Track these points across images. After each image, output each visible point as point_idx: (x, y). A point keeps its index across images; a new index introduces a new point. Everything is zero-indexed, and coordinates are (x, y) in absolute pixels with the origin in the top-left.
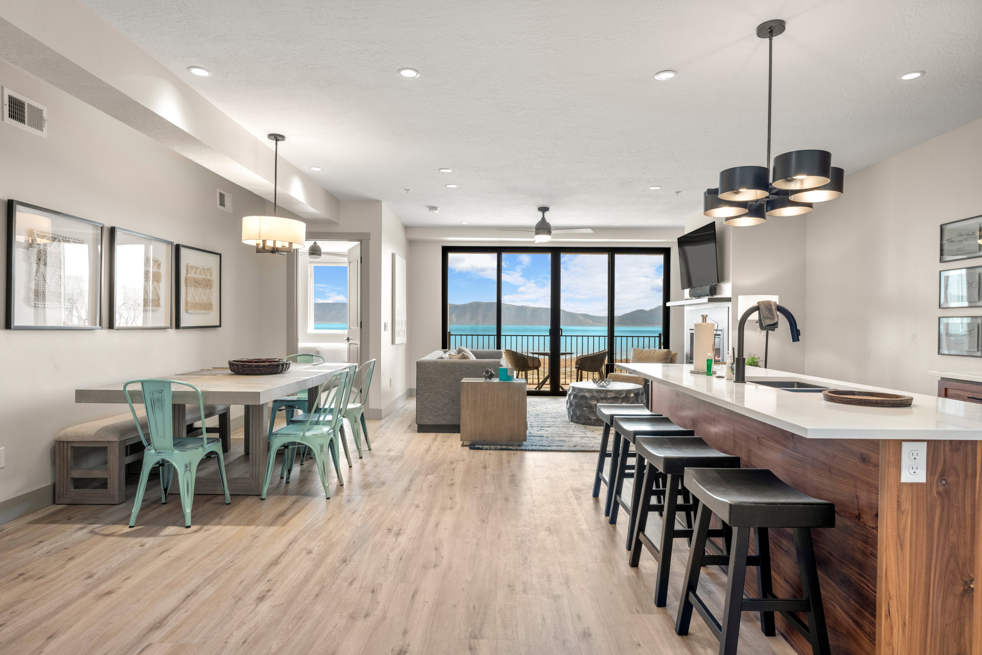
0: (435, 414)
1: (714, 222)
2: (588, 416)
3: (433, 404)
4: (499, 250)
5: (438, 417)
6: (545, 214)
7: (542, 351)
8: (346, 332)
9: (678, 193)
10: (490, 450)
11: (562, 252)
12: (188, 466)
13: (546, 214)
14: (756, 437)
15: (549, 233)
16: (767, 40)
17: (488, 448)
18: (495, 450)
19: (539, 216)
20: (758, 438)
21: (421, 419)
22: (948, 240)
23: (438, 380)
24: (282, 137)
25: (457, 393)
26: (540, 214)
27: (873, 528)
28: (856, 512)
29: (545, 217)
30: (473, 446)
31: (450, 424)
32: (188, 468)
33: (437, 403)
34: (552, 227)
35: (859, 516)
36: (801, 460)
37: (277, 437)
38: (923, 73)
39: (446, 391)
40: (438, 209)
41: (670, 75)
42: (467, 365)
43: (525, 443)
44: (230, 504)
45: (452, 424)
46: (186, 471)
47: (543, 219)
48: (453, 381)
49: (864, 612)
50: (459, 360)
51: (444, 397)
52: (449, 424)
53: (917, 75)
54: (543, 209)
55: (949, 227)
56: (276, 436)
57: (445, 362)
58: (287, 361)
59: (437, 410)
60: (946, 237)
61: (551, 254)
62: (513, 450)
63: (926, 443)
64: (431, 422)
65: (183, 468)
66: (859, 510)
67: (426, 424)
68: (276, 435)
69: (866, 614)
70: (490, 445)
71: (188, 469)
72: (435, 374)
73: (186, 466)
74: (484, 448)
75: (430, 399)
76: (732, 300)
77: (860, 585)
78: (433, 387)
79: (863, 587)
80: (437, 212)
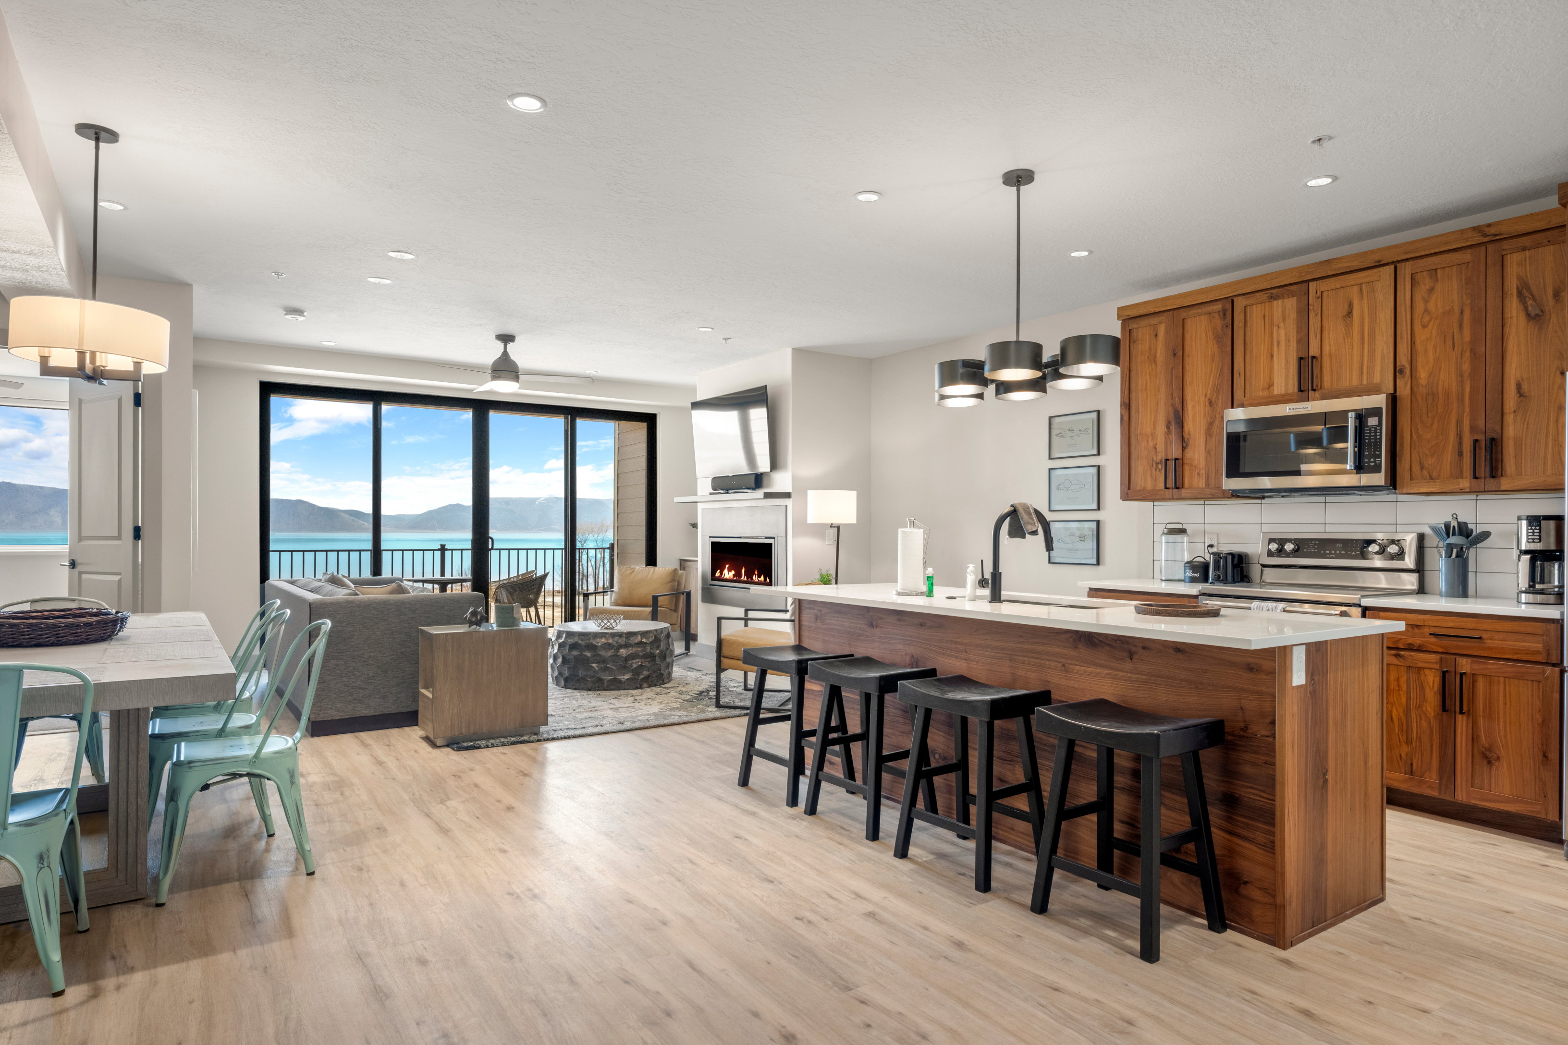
0: (351, 698)
1: (766, 386)
2: (598, 676)
3: (345, 679)
4: (376, 397)
5: (355, 703)
6: (508, 345)
7: (428, 576)
8: (65, 549)
9: (726, 339)
10: (494, 747)
11: (491, 409)
12: (45, 857)
13: (510, 346)
14: (1060, 664)
15: (516, 378)
16: (1015, 188)
17: (490, 744)
18: (502, 746)
19: (498, 349)
20: (1063, 665)
21: (321, 710)
22: (1058, 434)
23: (354, 635)
24: (113, 136)
25: (392, 657)
26: (500, 346)
27: (1266, 736)
28: (1242, 725)
29: (508, 350)
30: (456, 744)
31: (379, 713)
32: (46, 860)
33: (352, 677)
34: (520, 370)
35: (1246, 727)
36: (1145, 682)
37: (193, 769)
38: (1091, 252)
39: (372, 654)
40: (305, 314)
41: (874, 197)
42: (411, 605)
43: (543, 729)
44: (87, 930)
45: (382, 713)
46: (41, 868)
47: (505, 353)
48: (385, 634)
49: (1255, 824)
50: (389, 595)
51: (367, 665)
52: (377, 714)
53: (1086, 253)
54: (506, 338)
55: (1057, 420)
56: (190, 767)
57: (369, 601)
58: (117, 613)
59: (353, 690)
60: (1054, 432)
61: (473, 411)
62: (533, 742)
63: (1304, 646)
64: (341, 714)
65: (34, 863)
66: (1245, 721)
67: (329, 719)
68: (192, 765)
69: (1260, 825)
70: (488, 739)
71: (45, 864)
72: (349, 624)
73: (41, 858)
74: (482, 745)
75: (339, 672)
76: (792, 495)
77: (1250, 798)
78: (344, 648)
79: (1253, 799)
80: (301, 318)
